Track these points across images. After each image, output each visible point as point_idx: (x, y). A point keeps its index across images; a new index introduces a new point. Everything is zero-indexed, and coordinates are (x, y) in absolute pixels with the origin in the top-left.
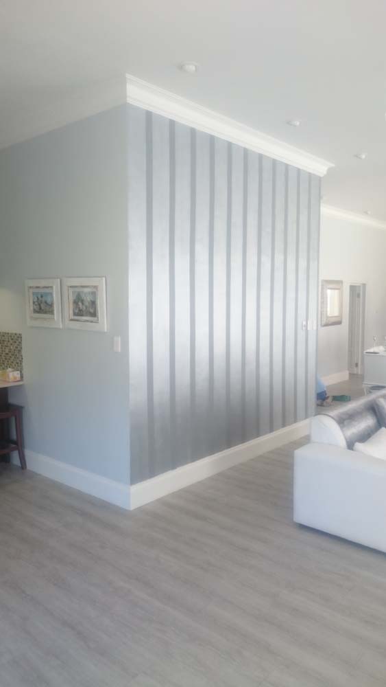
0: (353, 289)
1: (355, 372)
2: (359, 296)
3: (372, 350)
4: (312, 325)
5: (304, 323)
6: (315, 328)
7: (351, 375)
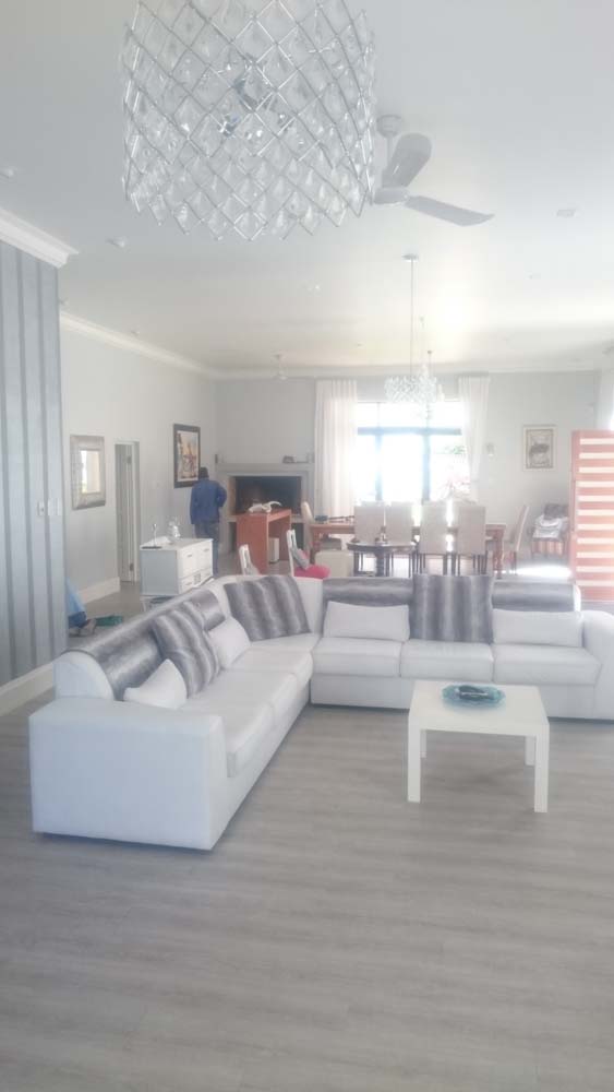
0: (120, 450)
1: (130, 579)
2: (129, 460)
3: (151, 544)
4: (56, 509)
5: (42, 505)
6: (60, 513)
7: (125, 584)
